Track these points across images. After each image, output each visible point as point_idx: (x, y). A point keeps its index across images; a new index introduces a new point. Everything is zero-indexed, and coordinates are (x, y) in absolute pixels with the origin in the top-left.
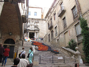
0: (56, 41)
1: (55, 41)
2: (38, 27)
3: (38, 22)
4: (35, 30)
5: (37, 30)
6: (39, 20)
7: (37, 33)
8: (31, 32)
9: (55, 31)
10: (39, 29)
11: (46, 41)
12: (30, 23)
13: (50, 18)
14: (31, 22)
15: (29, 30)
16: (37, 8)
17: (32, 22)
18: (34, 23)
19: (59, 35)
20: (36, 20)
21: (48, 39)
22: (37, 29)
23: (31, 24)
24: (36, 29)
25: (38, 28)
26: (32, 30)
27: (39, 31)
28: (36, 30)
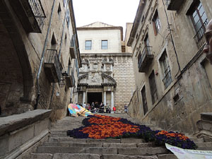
0: (170, 104)
1: (166, 103)
2: (112, 76)
3: (111, 62)
4: (102, 86)
5: (110, 85)
6: (115, 56)
7: (108, 93)
8: (92, 90)
9: (160, 72)
10: (114, 81)
11: (134, 112)
12: (89, 68)
13: (141, 37)
14: (91, 65)
15: (87, 86)
16: (107, 28)
17: (96, 64)
18: (101, 65)
19: (180, 77)
20: (105, 56)
21: (141, 106)
22: (110, 82)
23: (91, 69)
24: (106, 81)
25: (111, 79)
26: (96, 87)
27: (115, 86)
28: (106, 85)
